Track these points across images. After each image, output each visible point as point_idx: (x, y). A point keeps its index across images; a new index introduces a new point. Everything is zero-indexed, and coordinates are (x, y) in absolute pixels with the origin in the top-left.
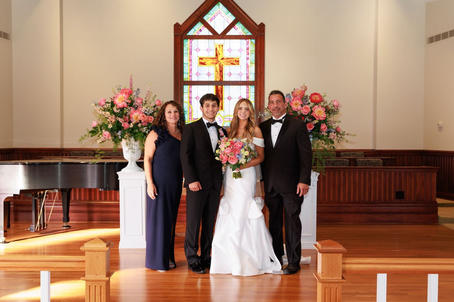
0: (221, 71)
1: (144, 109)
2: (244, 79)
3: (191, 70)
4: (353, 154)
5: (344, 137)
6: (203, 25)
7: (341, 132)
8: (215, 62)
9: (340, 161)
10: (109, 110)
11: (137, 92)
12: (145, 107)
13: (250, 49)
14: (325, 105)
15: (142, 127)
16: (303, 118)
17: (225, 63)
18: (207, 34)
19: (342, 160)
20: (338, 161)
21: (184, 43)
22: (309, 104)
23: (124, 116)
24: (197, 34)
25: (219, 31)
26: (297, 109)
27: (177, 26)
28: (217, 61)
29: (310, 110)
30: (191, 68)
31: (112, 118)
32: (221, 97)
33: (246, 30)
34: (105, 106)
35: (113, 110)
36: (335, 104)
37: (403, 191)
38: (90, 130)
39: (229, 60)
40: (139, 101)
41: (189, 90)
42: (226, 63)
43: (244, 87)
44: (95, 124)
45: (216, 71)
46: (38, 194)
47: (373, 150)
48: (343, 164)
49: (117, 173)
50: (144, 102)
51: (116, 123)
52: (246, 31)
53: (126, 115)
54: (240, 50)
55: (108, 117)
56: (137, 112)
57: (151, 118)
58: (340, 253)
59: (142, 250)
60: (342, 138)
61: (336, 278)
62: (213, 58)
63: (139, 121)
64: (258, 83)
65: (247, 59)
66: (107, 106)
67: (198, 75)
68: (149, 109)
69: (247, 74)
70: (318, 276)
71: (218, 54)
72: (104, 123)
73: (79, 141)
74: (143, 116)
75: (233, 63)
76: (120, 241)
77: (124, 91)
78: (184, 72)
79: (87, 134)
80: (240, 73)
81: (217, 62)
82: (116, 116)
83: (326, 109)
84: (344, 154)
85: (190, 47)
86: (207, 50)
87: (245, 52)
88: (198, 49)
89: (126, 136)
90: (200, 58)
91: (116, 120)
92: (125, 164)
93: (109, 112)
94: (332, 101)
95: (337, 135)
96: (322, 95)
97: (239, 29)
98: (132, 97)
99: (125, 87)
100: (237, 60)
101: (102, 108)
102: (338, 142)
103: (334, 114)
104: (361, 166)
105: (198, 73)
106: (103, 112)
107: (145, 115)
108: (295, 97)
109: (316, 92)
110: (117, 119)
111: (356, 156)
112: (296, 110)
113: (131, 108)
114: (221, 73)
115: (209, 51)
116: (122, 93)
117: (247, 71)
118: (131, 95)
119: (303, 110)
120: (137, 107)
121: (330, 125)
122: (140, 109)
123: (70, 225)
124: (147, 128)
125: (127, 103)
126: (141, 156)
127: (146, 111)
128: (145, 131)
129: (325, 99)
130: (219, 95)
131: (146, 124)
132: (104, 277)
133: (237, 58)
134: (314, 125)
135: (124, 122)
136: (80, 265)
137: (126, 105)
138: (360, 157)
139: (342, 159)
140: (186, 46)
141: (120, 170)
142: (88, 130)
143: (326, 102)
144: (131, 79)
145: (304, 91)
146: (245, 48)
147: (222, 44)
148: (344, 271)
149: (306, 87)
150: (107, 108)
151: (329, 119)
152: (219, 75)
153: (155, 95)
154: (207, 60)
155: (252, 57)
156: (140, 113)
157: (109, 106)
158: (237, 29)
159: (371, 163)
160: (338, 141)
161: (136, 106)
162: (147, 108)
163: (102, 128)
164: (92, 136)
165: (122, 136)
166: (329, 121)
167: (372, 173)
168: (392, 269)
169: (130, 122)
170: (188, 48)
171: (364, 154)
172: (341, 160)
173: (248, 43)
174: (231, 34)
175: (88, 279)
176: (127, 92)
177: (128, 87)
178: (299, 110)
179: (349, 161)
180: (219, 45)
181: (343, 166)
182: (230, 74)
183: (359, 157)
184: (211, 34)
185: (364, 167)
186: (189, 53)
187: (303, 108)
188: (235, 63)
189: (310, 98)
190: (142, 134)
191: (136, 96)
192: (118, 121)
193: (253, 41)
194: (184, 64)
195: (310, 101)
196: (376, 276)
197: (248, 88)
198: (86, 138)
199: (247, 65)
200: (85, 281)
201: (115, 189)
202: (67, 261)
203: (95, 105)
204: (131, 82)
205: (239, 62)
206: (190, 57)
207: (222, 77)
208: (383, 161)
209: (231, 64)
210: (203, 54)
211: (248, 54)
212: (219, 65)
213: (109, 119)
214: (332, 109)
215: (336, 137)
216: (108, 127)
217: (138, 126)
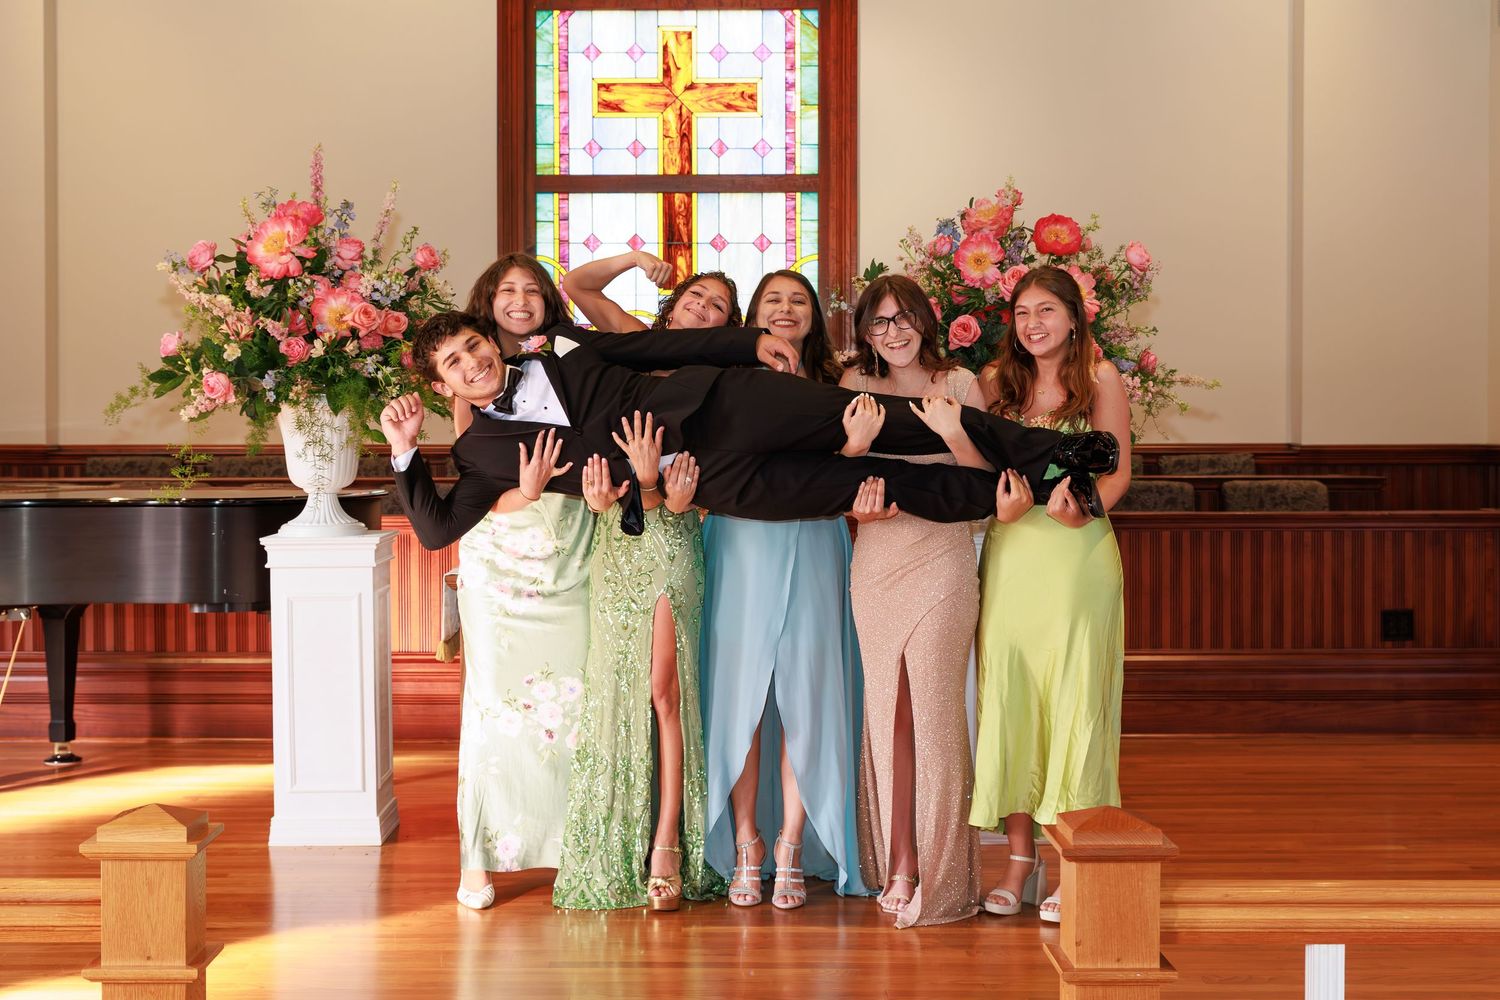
0: (685, 136)
1: (367, 282)
2: (776, 166)
3: (565, 133)
4: (1212, 464)
5: (1170, 391)
7: (1160, 373)
8: (661, 99)
9: (1160, 491)
10: (229, 287)
11: (340, 217)
12: (373, 275)
13: (798, 48)
14: (1096, 264)
15: (361, 354)
17: (700, 102)
19: (1168, 486)
20: (1149, 489)
21: (538, 24)
22: (1032, 259)
23: (288, 313)
26: (983, 280)
28: (668, 95)
30: (564, 124)
31: (239, 320)
32: (686, 240)
34: (213, 274)
35: (245, 286)
36: (1135, 257)
37: (1409, 605)
38: (153, 370)
39: (715, 92)
40: (348, 252)
41: (557, 212)
42: (704, 103)
43: (777, 201)
44: (171, 343)
45: (666, 136)
47: (1289, 446)
48: (1172, 503)
49: (261, 539)
50: (369, 254)
51: (256, 340)
53: (295, 307)
54: (761, 53)
55: (221, 315)
56: (339, 294)
57: (398, 320)
58: (1153, 859)
59: (366, 851)
60: (1163, 395)
61: (1138, 966)
62: (651, 85)
63: (347, 333)
64: (833, 181)
65: (787, 89)
66: (219, 272)
67: (595, 151)
68: (388, 283)
69: (787, 148)
70: (1062, 958)
71: (673, 69)
72: (206, 342)
73: (106, 412)
74: (366, 313)
75: (732, 103)
76: (272, 815)
77: (290, 211)
78: (539, 141)
79: (142, 385)
80: (761, 144)
81: (669, 100)
82: (257, 312)
83: (1099, 282)
84: (1179, 463)
85: (562, 40)
86: (630, 53)
87: (778, 61)
88: (592, 50)
89: (297, 394)
90: (600, 86)
91: (258, 326)
92: (293, 507)
93: (226, 293)
94: (1122, 247)
95: (1143, 381)
96: (1083, 222)
98: (323, 236)
99: (294, 196)
100: (749, 91)
101: (200, 279)
102: (1148, 412)
103: (1129, 300)
104: (1244, 509)
105: (594, 146)
106: (204, 297)
107: (372, 309)
108: (972, 231)
109: (1056, 214)
110: (261, 325)
111: (1222, 470)
112: (977, 285)
113: (315, 277)
114: (686, 144)
115: (637, 56)
116: (279, 218)
117: (787, 133)
118: (317, 228)
119: (1005, 283)
120: (342, 276)
121: (1115, 342)
122: (353, 283)
123: (77, 753)
124: (381, 359)
125: (302, 260)
126: (359, 474)
127: (376, 290)
128: (371, 369)
129: (1094, 239)
130: (679, 230)
131: (379, 344)
132: (179, 967)
133: (749, 85)
135: (289, 335)
136: (81, 918)
137: (294, 266)
138: (1240, 473)
139: (1166, 483)
140: (549, 38)
141: (274, 530)
142: (144, 370)
143: (1100, 253)
144: (317, 165)
145: (1011, 211)
146: (778, 45)
147: (688, 30)
148: (1169, 936)
149: (1017, 192)
150: (220, 278)
151: (1110, 318)
152: (676, 151)
153: (416, 229)
154: (630, 94)
155: (808, 80)
156: (353, 299)
157: (229, 271)
159: (1283, 496)
160: (1146, 407)
161: (337, 273)
162: (380, 278)
163: (202, 360)
164: (159, 394)
165: (281, 390)
166: (1111, 326)
167: (1287, 536)
168: (1368, 925)
169: (311, 337)
170: (553, 45)
171: (1253, 460)
172: (1162, 488)
173: (789, 24)
175: (113, 974)
176: (301, 214)
177: (305, 195)
178: (988, 282)
179: (1195, 489)
180: (677, 34)
181: (1170, 510)
182: (721, 149)
183: (1232, 472)
185: (1253, 513)
186: (556, 66)
187: (1007, 275)
188: (738, 103)
189: (1036, 236)
190: (361, 385)
191: (337, 234)
192: (264, 330)
193: (813, 16)
194: (539, 110)
195: (1032, 247)
196: (1304, 950)
197: (792, 203)
198: (137, 399)
199: (786, 110)
200: (99, 984)
201: (253, 604)
202: (25, 902)
203: (171, 269)
204: (315, 174)
205: (755, 101)
206: (563, 81)
207: (689, 159)
208: (1329, 489)
209: (725, 109)
210: (614, 68)
211: (792, 68)
212: (678, 112)
213: (227, 324)
214: (1124, 280)
215: (1140, 392)
216: (225, 356)
217: (346, 352)
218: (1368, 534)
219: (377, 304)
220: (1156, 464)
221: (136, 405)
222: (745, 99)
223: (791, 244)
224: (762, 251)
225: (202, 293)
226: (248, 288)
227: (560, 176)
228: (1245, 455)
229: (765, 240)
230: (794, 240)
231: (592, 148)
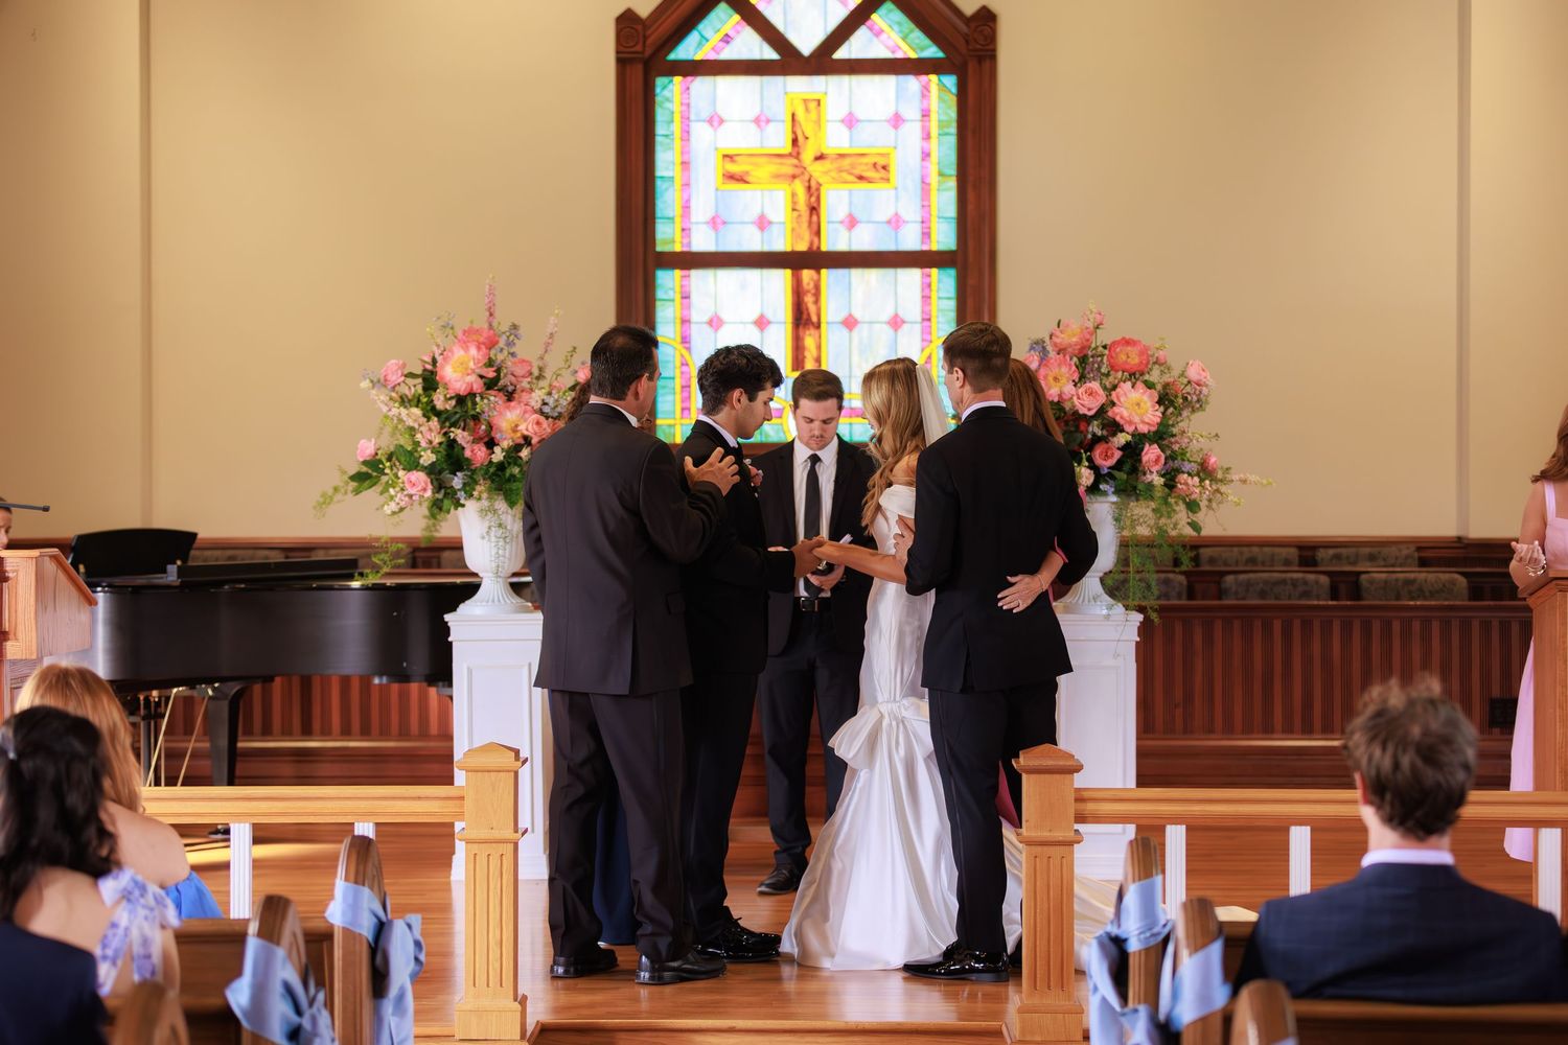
0: (814, 210)
1: (536, 398)
2: (910, 241)
3: (686, 207)
6: (737, 18)
8: (790, 170)
9: (1294, 583)
10: (419, 401)
11: (508, 337)
12: (543, 391)
13: (934, 117)
14: (1167, 378)
16: (1082, 428)
17: (831, 174)
18: (756, 56)
19: (1303, 579)
20: (1284, 582)
21: (658, 90)
22: (1108, 375)
24: (713, 56)
25: (806, 42)
26: (1060, 396)
27: (627, 22)
28: (796, 166)
29: (1102, 398)
30: (686, 197)
31: (430, 430)
32: (814, 319)
33: (919, 38)
34: (404, 390)
35: (432, 401)
36: (1195, 375)
38: (352, 472)
39: (846, 162)
40: (519, 371)
41: (678, 289)
42: (834, 174)
43: (912, 277)
44: (367, 448)
45: (794, 210)
46: (142, 698)
47: (1459, 539)
49: (445, 616)
50: (536, 372)
51: (446, 447)
52: (917, 41)
53: (476, 418)
54: (897, 121)
55: (416, 425)
56: (514, 408)
58: (1069, 772)
60: (1222, 494)
62: (778, 156)
63: (521, 441)
64: (971, 259)
65: (923, 160)
66: (409, 388)
67: (719, 226)
68: (556, 397)
69: (923, 222)
71: (801, 138)
72: (402, 448)
73: (315, 508)
74: (538, 423)
75: (865, 174)
77: (470, 336)
78: (658, 215)
79: (342, 485)
80: (894, 220)
81: (797, 171)
82: (444, 422)
83: (1163, 395)
85: (684, 108)
86: (757, 121)
87: (912, 131)
88: (716, 119)
89: (479, 491)
90: (725, 156)
91: (446, 435)
92: (470, 590)
93: (417, 406)
94: (1186, 366)
95: (1202, 481)
96: (1151, 343)
97: (889, 34)
98: (495, 355)
99: (472, 322)
100: (881, 161)
101: (394, 394)
103: (1189, 411)
104: (1379, 599)
105: (719, 221)
106: (403, 411)
107: (542, 419)
108: (1059, 350)
109: (1127, 337)
112: (1056, 400)
113: (494, 393)
114: (814, 218)
115: (763, 124)
116: (463, 343)
117: (923, 206)
118: (492, 348)
119: (1079, 398)
120: (514, 391)
121: (1175, 447)
122: (524, 398)
125: (481, 377)
127: (545, 404)
129: (1165, 356)
130: (807, 309)
132: (509, 833)
133: (882, 155)
134: (1118, 449)
135: (473, 442)
136: (451, 807)
137: (478, 386)
140: (668, 105)
141: (453, 608)
142: (344, 472)
143: (1170, 369)
144: (491, 293)
145: (1093, 332)
146: (912, 113)
147: (816, 97)
149: (1099, 315)
150: (412, 394)
151: (1175, 426)
152: (805, 225)
153: (575, 348)
154: (755, 165)
155: (945, 149)
156: (526, 411)
157: (417, 387)
158: (878, 33)
161: (510, 388)
163: (398, 463)
164: (357, 492)
168: (1197, 814)
169: (491, 444)
170: (673, 113)
172: (1297, 580)
173: (926, 88)
174: (854, 56)
176: (480, 338)
177: (481, 323)
178: (1065, 397)
179: (1332, 582)
182: (852, 222)
184: (770, 54)
185: (1387, 603)
186: (677, 135)
187: (1081, 391)
188: (871, 174)
189: (1110, 355)
191: (506, 353)
192: (454, 441)
193: (950, 81)
194: (658, 183)
195: (1106, 366)
196: (1164, 829)
197: (927, 280)
198: (339, 496)
199: (923, 182)
200: (464, 843)
203: (371, 385)
204: (490, 302)
205: (888, 171)
206: (685, 152)
207: (818, 233)
208: (1468, 582)
209: (856, 180)
210: (739, 137)
211: (927, 137)
212: (807, 184)
213: (421, 432)
214: (1188, 393)
215: (1197, 491)
216: (421, 461)
217: (520, 458)
218: (1476, 624)
219: (547, 418)
220: (1313, 557)
221: (339, 502)
222: (877, 170)
223: (926, 323)
224: (896, 330)
225: (402, 409)
226: (435, 402)
227: (682, 253)
228: (1408, 548)
229: (898, 320)
230: (929, 320)
231: (715, 223)
